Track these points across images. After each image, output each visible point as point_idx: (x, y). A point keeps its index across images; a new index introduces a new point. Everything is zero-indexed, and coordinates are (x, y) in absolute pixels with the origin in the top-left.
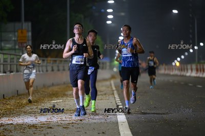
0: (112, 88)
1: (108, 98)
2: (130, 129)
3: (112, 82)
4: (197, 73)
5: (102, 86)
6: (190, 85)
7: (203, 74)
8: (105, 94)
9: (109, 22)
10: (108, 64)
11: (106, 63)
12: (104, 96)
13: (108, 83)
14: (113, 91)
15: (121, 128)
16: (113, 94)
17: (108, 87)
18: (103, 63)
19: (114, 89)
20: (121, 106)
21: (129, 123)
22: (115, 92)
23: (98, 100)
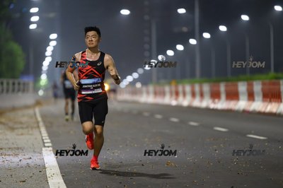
0: (36, 119)
1: (31, 133)
2: (63, 176)
3: (37, 110)
5: (23, 116)
8: (27, 127)
9: (33, 27)
10: (31, 85)
11: (28, 84)
12: (26, 130)
13: (30, 112)
14: (38, 122)
15: (48, 172)
16: (38, 127)
17: (31, 118)
18: (24, 84)
19: (39, 119)
20: (50, 145)
21: (61, 168)
22: (41, 124)
23: (18, 135)
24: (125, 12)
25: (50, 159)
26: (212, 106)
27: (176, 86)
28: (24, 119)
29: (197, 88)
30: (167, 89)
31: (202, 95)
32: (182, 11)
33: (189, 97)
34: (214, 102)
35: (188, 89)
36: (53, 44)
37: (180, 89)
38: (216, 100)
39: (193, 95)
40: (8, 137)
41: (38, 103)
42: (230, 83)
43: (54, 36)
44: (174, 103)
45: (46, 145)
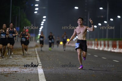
0: (35, 53)
1: (33, 59)
2: (46, 78)
3: (36, 49)
5: (30, 51)
7: (91, 47)
8: (31, 56)
10: (34, 38)
12: (31, 57)
13: (33, 50)
14: (36, 54)
15: (40, 77)
16: (36, 56)
17: (33, 52)
19: (37, 53)
20: (41, 64)
21: (45, 75)
22: (37, 55)
23: (27, 60)
24: (76, 8)
25: (40, 71)
26: (113, 51)
27: (97, 42)
28: (30, 53)
29: (106, 43)
30: (93, 42)
31: (108, 46)
32: (101, 8)
33: (103, 46)
34: (113, 49)
35: (102, 43)
36: (44, 20)
37: (99, 42)
38: (115, 48)
39: (105, 45)
40: (23, 60)
41: (37, 46)
42: (121, 41)
43: (45, 17)
44: (96, 49)
45: (39, 64)
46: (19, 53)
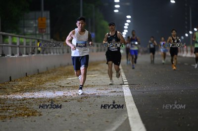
2: (135, 102)
4: (191, 54)
6: (186, 64)
9: (116, 11)
15: (126, 100)
20: (127, 83)
21: (134, 97)
22: (122, 70)
24: (173, 2)
36: (129, 21)
40: (102, 79)
43: (129, 17)
45: (125, 83)
46: (95, 68)
